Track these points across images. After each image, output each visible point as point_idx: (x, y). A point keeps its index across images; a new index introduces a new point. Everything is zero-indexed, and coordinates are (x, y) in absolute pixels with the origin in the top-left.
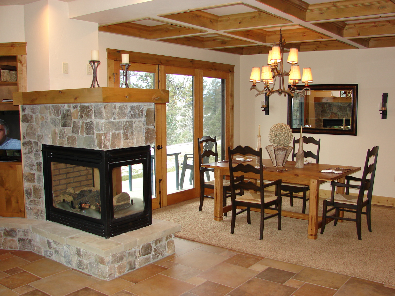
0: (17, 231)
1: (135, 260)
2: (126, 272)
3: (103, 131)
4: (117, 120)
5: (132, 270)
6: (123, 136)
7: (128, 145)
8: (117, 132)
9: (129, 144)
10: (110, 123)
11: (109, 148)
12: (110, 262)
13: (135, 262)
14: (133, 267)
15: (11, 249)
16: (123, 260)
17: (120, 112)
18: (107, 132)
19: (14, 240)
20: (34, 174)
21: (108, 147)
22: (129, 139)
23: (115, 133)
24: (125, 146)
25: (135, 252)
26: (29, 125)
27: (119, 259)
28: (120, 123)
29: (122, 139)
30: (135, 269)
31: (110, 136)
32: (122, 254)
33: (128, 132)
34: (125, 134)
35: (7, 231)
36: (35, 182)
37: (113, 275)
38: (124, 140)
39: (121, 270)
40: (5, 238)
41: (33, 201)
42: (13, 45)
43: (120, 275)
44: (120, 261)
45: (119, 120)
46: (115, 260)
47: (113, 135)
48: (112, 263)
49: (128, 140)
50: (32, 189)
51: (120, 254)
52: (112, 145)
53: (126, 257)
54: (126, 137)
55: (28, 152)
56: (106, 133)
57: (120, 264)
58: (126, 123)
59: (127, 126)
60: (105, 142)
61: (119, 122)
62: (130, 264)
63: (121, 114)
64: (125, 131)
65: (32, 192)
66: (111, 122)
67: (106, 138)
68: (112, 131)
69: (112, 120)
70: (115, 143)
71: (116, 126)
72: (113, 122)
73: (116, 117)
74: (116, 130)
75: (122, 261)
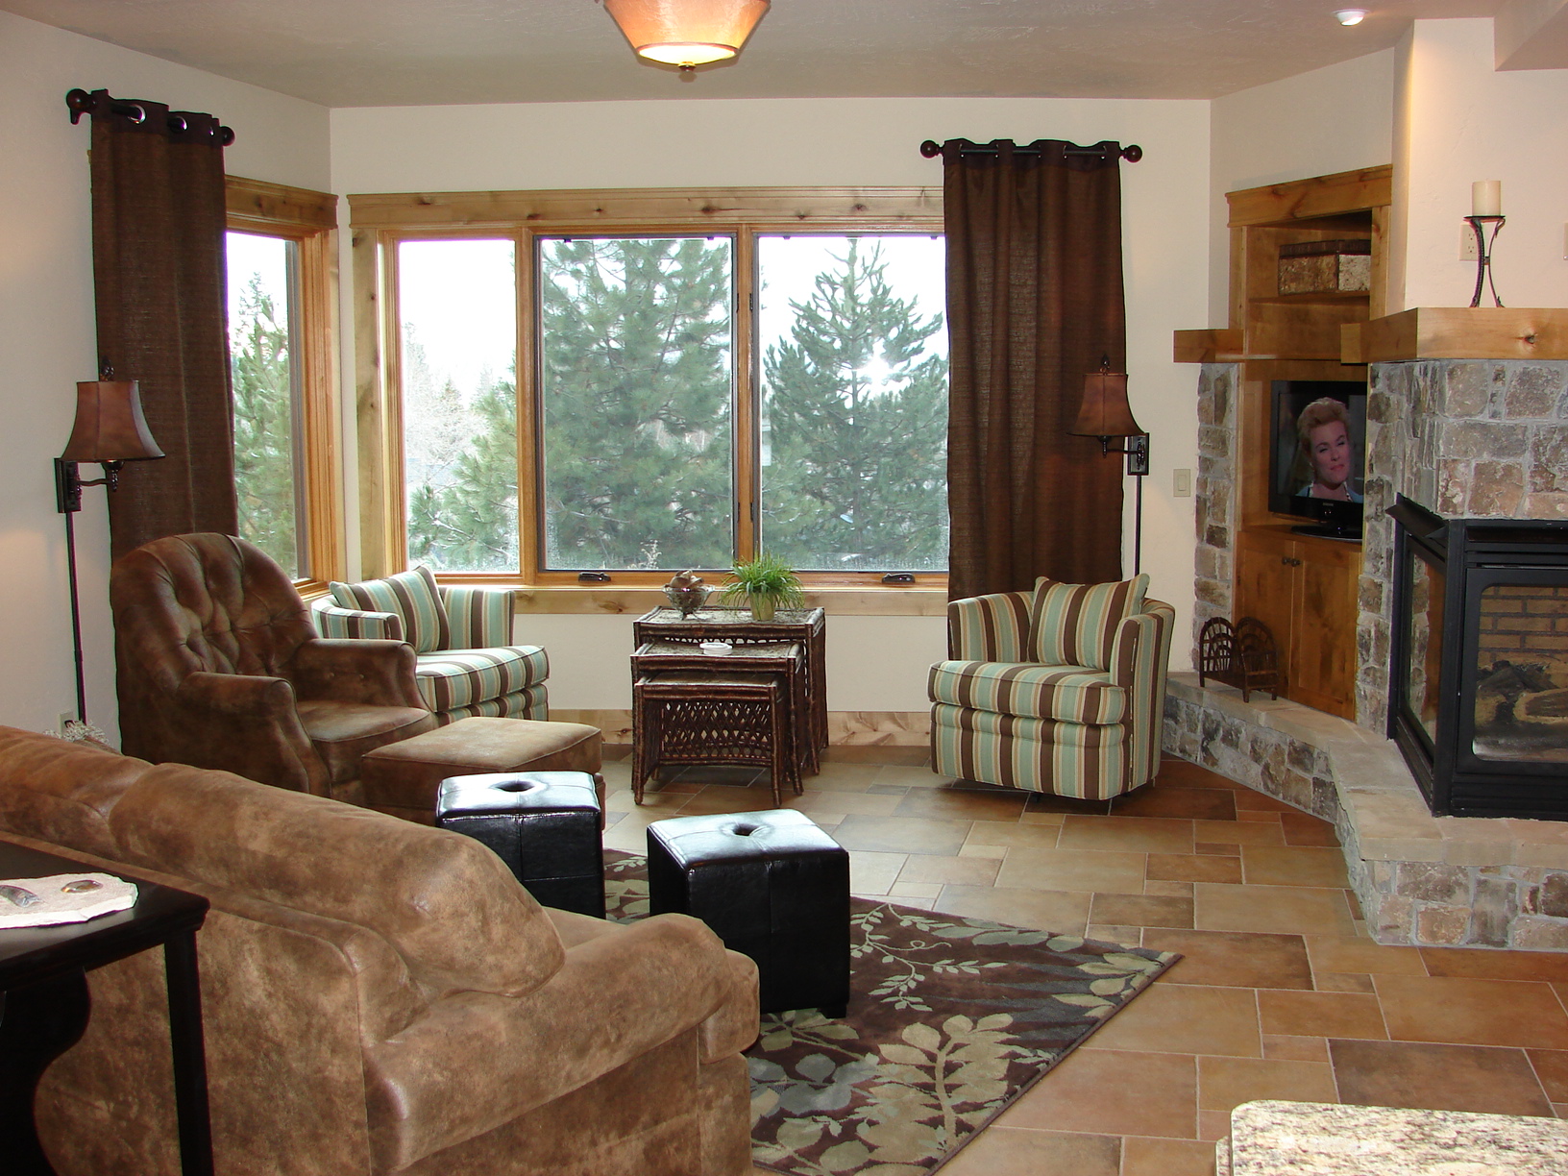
0: (1315, 755)
1: (1510, 915)
2: (1460, 942)
3: (1441, 454)
4: (1506, 421)
5: (1490, 948)
6: (1531, 476)
7: (1554, 510)
8: (1504, 461)
9: (1559, 507)
10: (1473, 427)
11: (1462, 514)
12: (1394, 888)
13: (1507, 921)
14: (1496, 938)
15: (1297, 806)
16: (1449, 896)
17: (1520, 394)
18: (1455, 458)
19: (1304, 780)
20: (1381, 586)
21: (1459, 510)
22: (1557, 489)
23: (1491, 463)
24: (1536, 514)
25: (1511, 887)
26: (1382, 428)
27: (1435, 889)
28: (1519, 431)
29: (1528, 488)
30: (1503, 946)
31: (1465, 472)
32: (1450, 874)
33: (1554, 466)
34: (1540, 470)
35: (1295, 749)
36: (1379, 609)
37: (1400, 933)
38: (1535, 490)
39: (1435, 929)
40: (1288, 770)
41: (1372, 672)
42: (1363, 176)
43: (1430, 944)
44: (1438, 897)
45: (1514, 422)
46: (1416, 886)
47: (1480, 470)
48: (1402, 890)
49: (1557, 495)
50: (1373, 633)
51: (1441, 873)
52: (1475, 503)
53: (1466, 890)
54: (1547, 483)
55: (1374, 515)
56: (1454, 461)
57: (1436, 907)
58: (1552, 431)
59: (1553, 443)
60: (1447, 489)
61: (1513, 428)
62: (1485, 924)
63: (1526, 398)
64: (1543, 459)
65: (1372, 643)
66: (1475, 424)
67: (1450, 476)
68: (1479, 454)
69: (1484, 418)
70: (1488, 497)
71: (1496, 439)
72: (1484, 427)
73: (1503, 410)
74: (1501, 451)
75: (1446, 899)
